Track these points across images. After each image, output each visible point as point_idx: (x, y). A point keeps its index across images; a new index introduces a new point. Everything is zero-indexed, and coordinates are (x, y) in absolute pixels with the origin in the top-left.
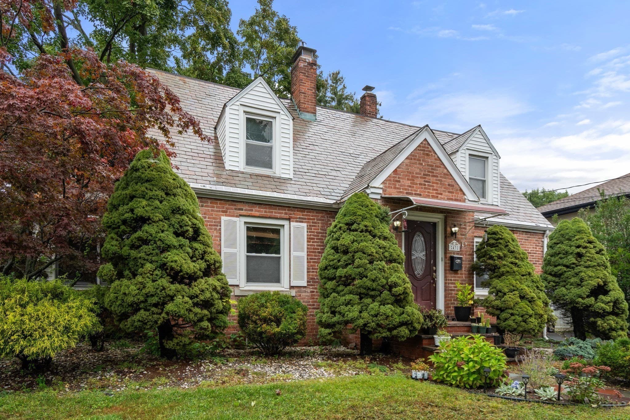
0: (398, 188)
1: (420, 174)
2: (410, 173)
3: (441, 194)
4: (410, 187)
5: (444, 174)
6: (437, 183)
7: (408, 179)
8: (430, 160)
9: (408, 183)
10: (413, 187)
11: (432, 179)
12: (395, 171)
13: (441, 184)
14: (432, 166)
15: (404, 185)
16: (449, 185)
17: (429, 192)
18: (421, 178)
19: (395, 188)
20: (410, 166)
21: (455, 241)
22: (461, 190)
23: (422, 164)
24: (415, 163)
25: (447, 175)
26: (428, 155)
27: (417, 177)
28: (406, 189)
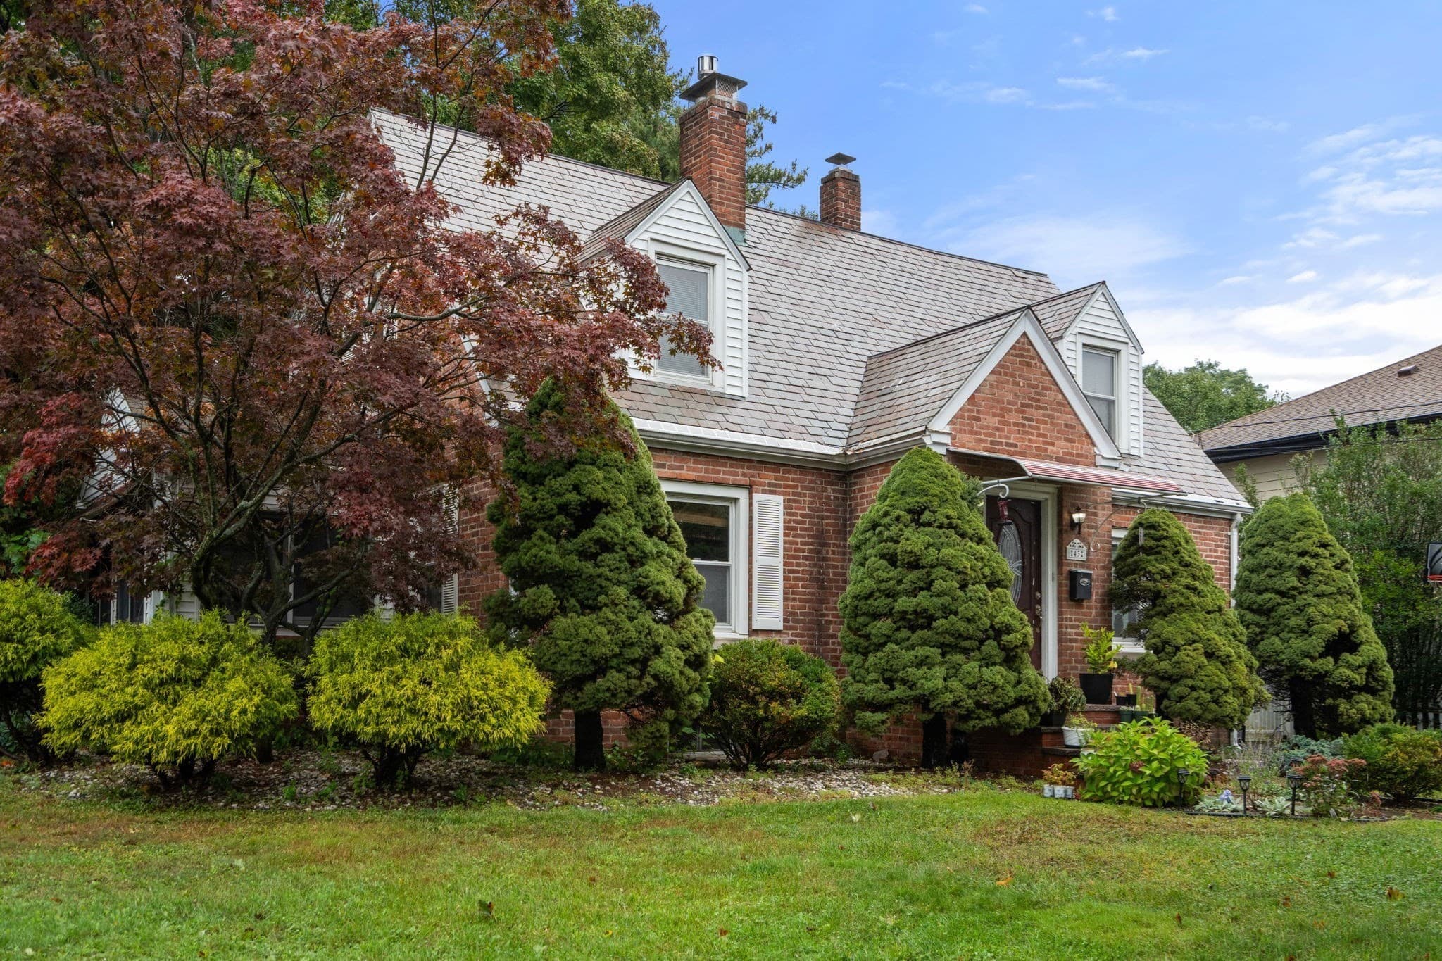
0: (976, 433)
1: (1015, 404)
2: (998, 401)
3: (1053, 444)
4: (997, 429)
5: (1059, 404)
6: (1046, 423)
7: (994, 415)
8: (1033, 376)
9: (994, 422)
10: (1003, 430)
11: (1037, 414)
12: (972, 399)
13: (1052, 423)
14: (1036, 387)
15: (988, 427)
16: (1066, 426)
17: (1030, 441)
18: (1017, 411)
19: (972, 432)
20: (997, 387)
21: (1077, 541)
22: (1088, 436)
23: (1017, 384)
24: (1007, 383)
25: (1063, 405)
26: (1028, 365)
27: (1011, 410)
28: (990, 435)
